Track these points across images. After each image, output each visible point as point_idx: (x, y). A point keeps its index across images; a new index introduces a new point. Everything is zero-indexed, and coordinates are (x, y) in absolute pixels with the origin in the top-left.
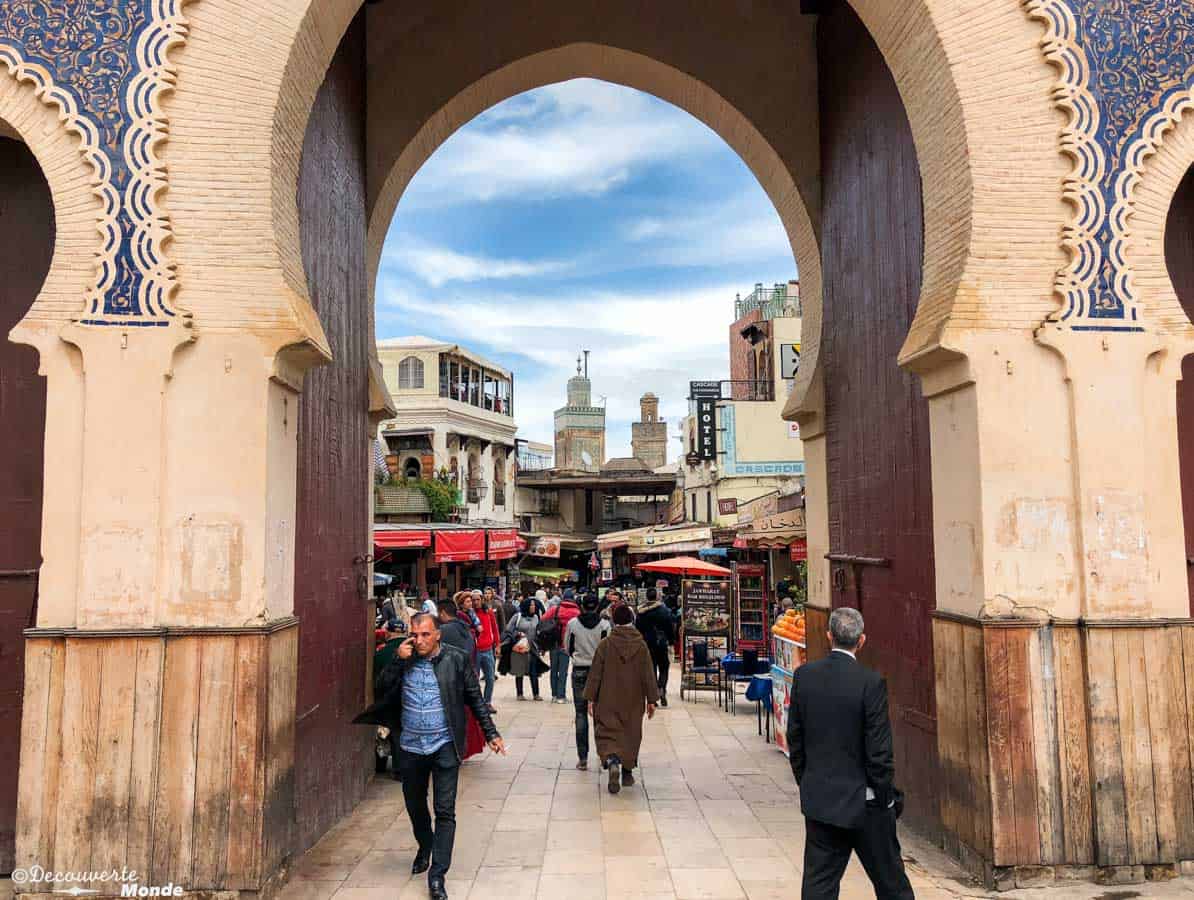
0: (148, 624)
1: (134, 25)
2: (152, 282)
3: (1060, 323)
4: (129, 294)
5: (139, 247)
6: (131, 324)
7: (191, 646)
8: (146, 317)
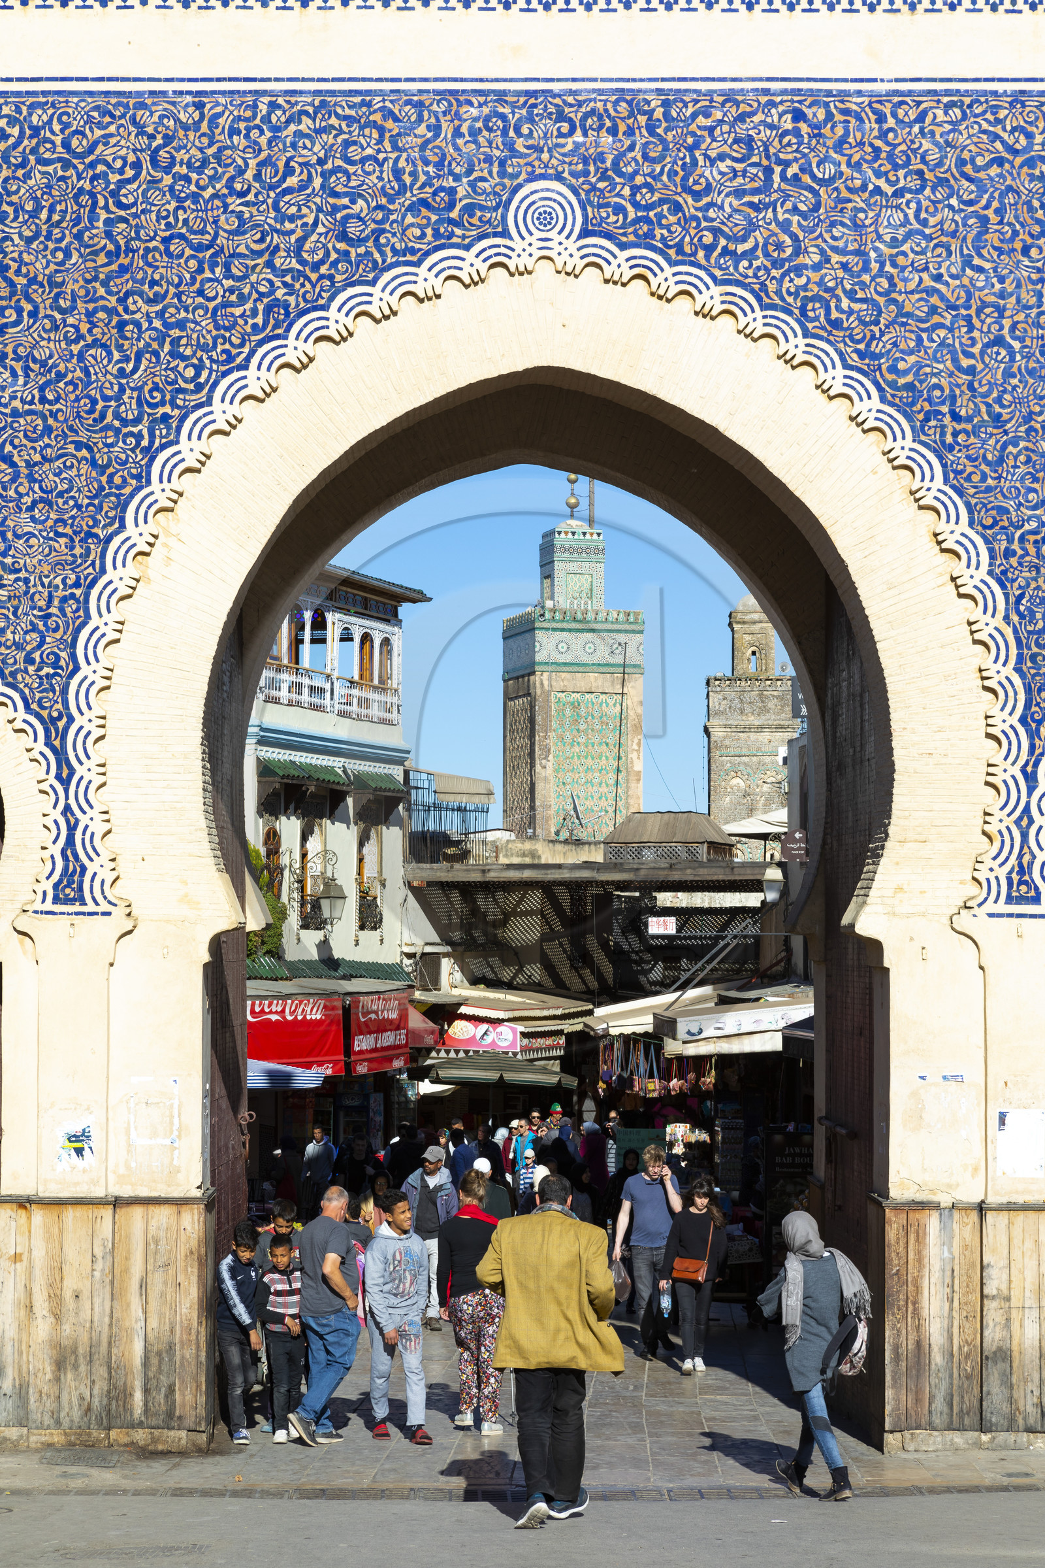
0: (99, 1192)
1: (74, 623)
2: (95, 874)
3: (976, 911)
4: (75, 886)
5: (83, 840)
6: (77, 914)
7: (138, 1212)
8: (91, 907)
